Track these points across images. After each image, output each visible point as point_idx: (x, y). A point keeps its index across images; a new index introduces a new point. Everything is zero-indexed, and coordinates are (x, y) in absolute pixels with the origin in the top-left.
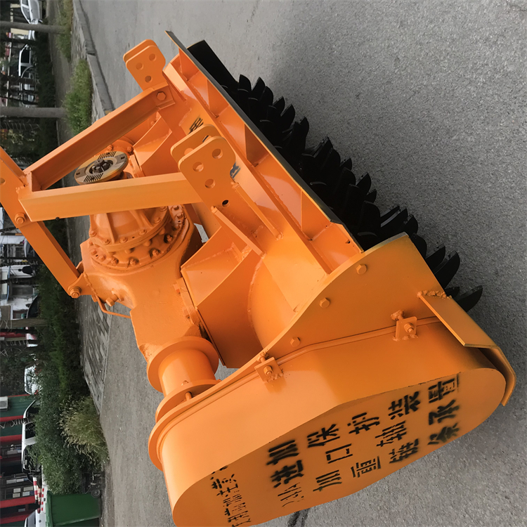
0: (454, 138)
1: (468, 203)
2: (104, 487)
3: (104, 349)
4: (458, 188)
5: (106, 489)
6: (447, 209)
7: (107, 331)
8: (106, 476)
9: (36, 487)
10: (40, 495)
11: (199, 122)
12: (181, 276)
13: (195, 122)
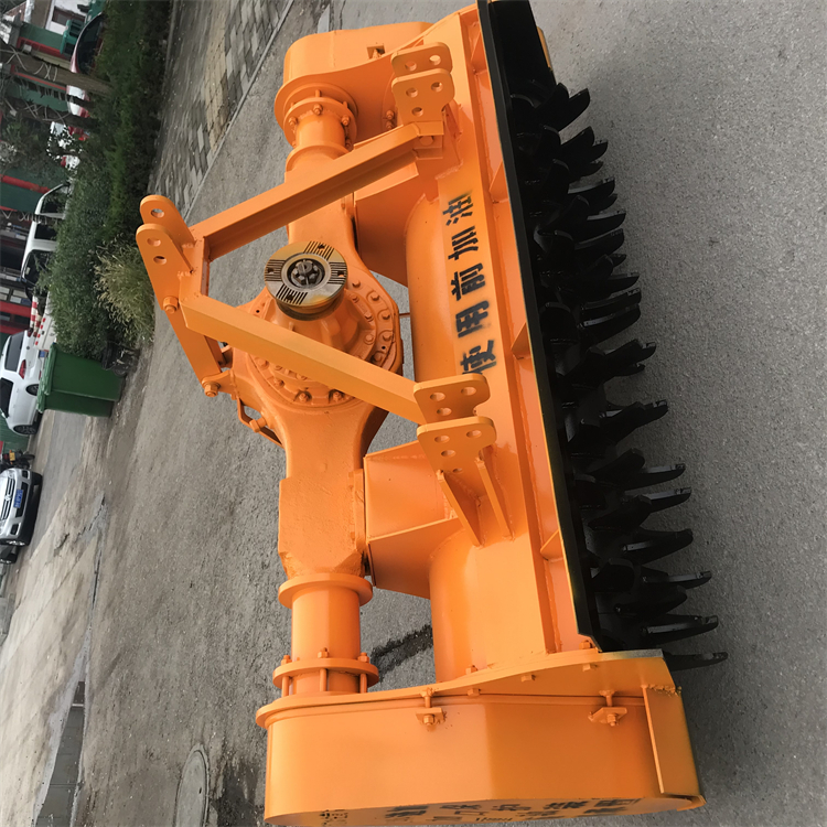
0: (800, 445)
1: (770, 539)
2: (135, 371)
3: (190, 194)
4: (769, 509)
5: (136, 375)
6: (741, 518)
7: (203, 172)
8: (141, 359)
9: (34, 311)
10: (39, 324)
11: (467, 204)
12: (362, 467)
13: (461, 197)
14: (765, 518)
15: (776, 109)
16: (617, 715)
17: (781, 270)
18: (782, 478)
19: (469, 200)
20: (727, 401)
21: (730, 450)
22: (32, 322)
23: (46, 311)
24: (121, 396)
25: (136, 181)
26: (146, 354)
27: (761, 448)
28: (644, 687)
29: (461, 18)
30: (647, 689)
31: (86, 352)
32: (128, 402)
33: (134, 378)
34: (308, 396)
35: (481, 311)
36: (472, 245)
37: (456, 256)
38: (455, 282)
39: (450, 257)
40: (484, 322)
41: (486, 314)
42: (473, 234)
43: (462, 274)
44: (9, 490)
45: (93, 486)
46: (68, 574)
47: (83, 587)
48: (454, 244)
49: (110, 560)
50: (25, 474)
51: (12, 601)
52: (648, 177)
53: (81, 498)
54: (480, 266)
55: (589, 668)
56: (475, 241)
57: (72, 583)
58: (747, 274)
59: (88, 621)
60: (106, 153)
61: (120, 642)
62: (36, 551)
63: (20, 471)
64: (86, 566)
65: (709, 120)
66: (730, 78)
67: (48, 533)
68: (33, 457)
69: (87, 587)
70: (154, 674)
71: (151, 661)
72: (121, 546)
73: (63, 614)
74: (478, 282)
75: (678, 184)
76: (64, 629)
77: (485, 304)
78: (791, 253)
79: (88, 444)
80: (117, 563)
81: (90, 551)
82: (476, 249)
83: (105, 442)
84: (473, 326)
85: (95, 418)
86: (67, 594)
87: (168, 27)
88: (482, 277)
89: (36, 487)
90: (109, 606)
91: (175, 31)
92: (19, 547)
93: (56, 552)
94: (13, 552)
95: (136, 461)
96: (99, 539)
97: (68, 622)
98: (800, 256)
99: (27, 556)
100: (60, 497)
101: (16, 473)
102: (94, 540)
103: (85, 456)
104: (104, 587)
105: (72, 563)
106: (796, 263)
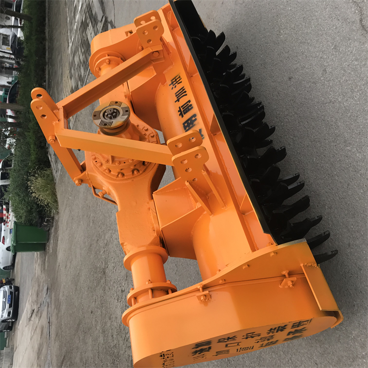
9: (5, 212)
10: (7, 217)
11: (179, 79)
12: (152, 198)
13: (176, 77)
14: (340, 186)
15: (305, 15)
16: (292, 282)
17: (322, 78)
18: (343, 165)
19: (180, 77)
20: (312, 142)
21: (318, 162)
22: (4, 217)
23: (10, 211)
24: (48, 240)
25: (41, 143)
26: (56, 218)
27: (331, 156)
28: (302, 265)
29: (163, 10)
30: (303, 266)
31: (30, 223)
32: (52, 241)
33: (53, 230)
34: (123, 175)
35: (194, 119)
36: (184, 94)
37: (178, 100)
38: (180, 111)
39: (175, 102)
40: (195, 123)
41: (196, 119)
42: (184, 90)
43: (182, 107)
44: (5, 296)
45: (42, 284)
46: (36, 327)
47: (44, 331)
48: (176, 96)
49: (54, 314)
50: (11, 288)
51: (12, 349)
52: (257, 62)
53: (37, 291)
54: (189, 101)
55: (273, 254)
56: (185, 92)
57: (39, 331)
58: (308, 86)
59: (48, 346)
60: (26, 133)
61: (64, 350)
62: (21, 322)
63: (8, 286)
64: (44, 321)
65: (278, 31)
66: (282, 11)
67: (25, 311)
68: (14, 279)
69: (46, 331)
70: (81, 359)
71: (79, 353)
72: (58, 307)
73: (36, 347)
74: (190, 108)
75: (270, 61)
76: (38, 353)
77: (195, 116)
78: (325, 70)
79: (37, 266)
80: (57, 314)
81: (44, 314)
82: (186, 95)
83: (44, 263)
84: (191, 126)
85: (38, 253)
86: (37, 337)
87: (45, 77)
88: (191, 105)
89: (16, 293)
90: (57, 335)
91: (49, 78)
92: (13, 322)
93: (30, 319)
94: (10, 325)
95: (59, 266)
96: (48, 307)
97: (39, 350)
98: (329, 70)
99: (16, 326)
100: (28, 294)
101: (7, 288)
102: (46, 308)
103: (36, 272)
104: (53, 328)
105: (37, 322)
106: (328, 73)
